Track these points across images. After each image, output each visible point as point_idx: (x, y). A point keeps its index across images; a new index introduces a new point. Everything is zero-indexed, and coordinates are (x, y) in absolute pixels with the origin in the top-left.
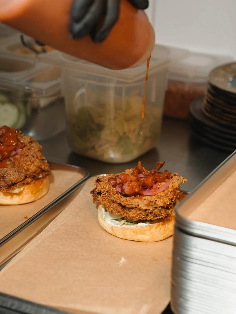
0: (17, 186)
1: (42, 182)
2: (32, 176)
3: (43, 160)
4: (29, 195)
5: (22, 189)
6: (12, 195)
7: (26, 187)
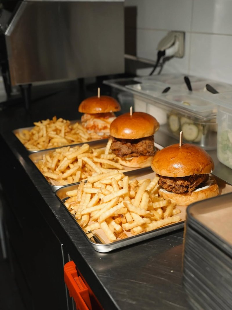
0: (127, 156)
1: (146, 159)
2: (140, 153)
3: (150, 146)
4: (136, 163)
5: (131, 158)
6: (126, 160)
7: (135, 158)
